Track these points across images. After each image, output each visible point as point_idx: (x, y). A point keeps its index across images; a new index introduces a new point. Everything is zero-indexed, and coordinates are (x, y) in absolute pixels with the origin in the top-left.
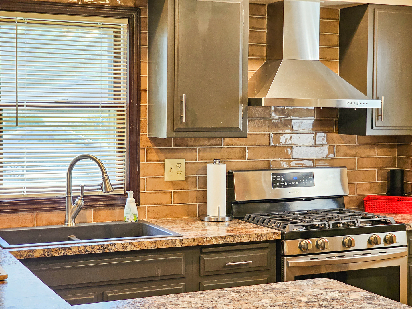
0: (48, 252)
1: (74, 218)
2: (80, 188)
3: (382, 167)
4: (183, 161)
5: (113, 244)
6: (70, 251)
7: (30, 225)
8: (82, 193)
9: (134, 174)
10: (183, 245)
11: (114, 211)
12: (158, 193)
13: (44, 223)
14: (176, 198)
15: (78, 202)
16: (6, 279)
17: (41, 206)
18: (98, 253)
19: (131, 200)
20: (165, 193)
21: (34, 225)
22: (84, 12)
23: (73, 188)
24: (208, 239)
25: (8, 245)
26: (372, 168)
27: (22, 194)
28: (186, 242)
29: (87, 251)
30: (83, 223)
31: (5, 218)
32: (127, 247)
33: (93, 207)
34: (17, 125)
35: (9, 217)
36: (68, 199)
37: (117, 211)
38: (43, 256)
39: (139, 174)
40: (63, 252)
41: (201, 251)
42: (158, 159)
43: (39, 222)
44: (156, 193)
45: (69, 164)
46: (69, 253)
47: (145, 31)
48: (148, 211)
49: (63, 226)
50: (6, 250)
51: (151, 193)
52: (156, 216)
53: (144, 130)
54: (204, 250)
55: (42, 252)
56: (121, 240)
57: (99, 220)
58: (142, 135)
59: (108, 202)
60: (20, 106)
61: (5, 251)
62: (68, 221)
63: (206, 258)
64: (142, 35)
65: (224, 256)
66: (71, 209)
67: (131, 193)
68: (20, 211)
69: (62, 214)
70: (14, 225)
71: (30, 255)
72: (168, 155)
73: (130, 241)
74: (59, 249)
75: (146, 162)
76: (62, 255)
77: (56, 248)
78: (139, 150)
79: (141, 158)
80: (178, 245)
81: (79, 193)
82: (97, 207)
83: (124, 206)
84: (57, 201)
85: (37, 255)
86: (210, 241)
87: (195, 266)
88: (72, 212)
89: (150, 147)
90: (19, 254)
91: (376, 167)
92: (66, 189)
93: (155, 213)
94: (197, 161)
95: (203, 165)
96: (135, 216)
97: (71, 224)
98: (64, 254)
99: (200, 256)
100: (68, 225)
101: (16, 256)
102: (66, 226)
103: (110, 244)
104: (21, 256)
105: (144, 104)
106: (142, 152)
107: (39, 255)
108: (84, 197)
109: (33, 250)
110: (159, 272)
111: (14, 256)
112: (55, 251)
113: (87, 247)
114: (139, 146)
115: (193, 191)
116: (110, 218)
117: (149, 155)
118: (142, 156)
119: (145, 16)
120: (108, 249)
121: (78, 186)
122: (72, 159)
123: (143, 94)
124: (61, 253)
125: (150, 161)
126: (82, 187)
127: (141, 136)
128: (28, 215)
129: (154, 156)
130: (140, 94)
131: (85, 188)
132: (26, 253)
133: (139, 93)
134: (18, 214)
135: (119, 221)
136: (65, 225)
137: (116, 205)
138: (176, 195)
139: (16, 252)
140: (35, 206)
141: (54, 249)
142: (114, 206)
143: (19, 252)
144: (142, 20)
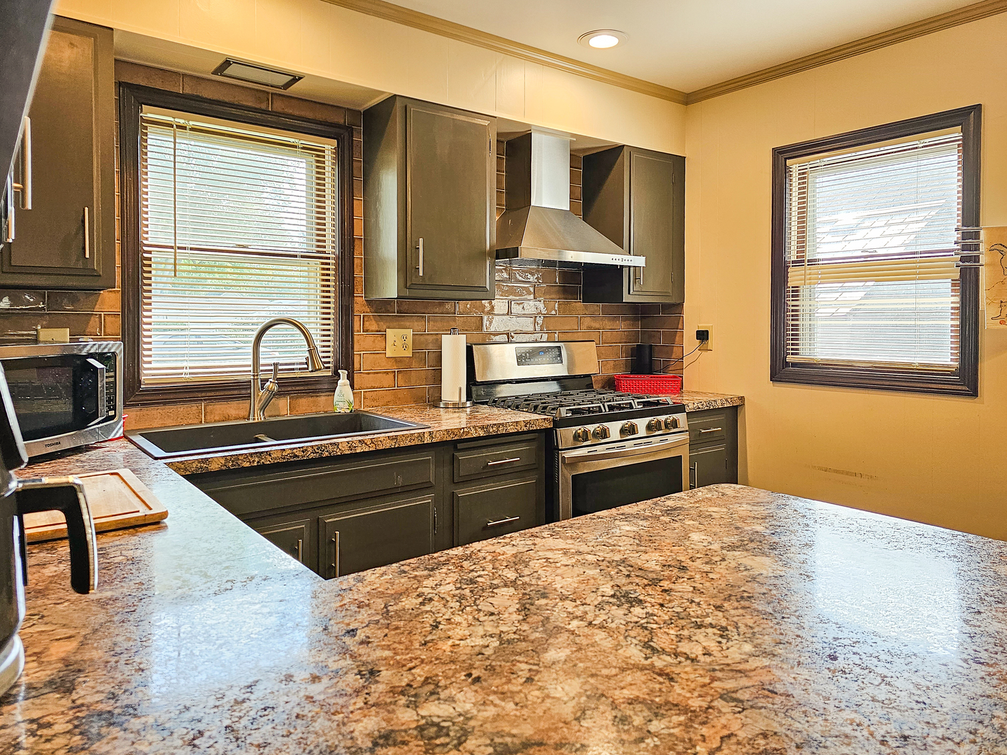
0: (233, 462)
1: (263, 408)
2: (272, 368)
3: (626, 342)
4: (410, 332)
5: (334, 443)
6: (269, 458)
7: (196, 421)
8: (275, 374)
9: (347, 348)
10: (434, 440)
11: (319, 398)
12: (377, 373)
13: (217, 418)
14: (401, 380)
15: (269, 386)
16: (165, 520)
17: (212, 394)
18: (312, 458)
19: (343, 381)
20: (387, 373)
21: (201, 422)
22: (275, 123)
23: (261, 368)
24: (465, 430)
25: (161, 453)
26: (616, 343)
27: (183, 376)
28: (438, 435)
29: (296, 456)
30: (275, 416)
31: (155, 412)
32: (355, 447)
33: (289, 394)
34: (175, 275)
35: (161, 411)
36: (254, 382)
37: (322, 399)
38: (224, 468)
39: (353, 348)
40: (257, 459)
41: (455, 447)
42: (377, 329)
43: (208, 418)
44: (375, 373)
45: (255, 333)
46: (267, 461)
47: (359, 158)
48: (364, 398)
49: (246, 422)
50: (159, 460)
51: (369, 374)
52: (374, 404)
53: (359, 290)
54: (460, 446)
55: (223, 462)
56: (345, 437)
57: (297, 411)
58: (357, 296)
59: (310, 387)
60: (179, 248)
61: (158, 463)
62: (254, 413)
63: (462, 457)
64: (355, 164)
65: (485, 453)
66: (259, 397)
67: (343, 373)
68: (180, 402)
69: (245, 404)
70: (169, 422)
71: (201, 467)
72: (391, 325)
73: (360, 438)
74: (251, 454)
75: (362, 333)
76: (255, 464)
77: (246, 454)
78: (353, 316)
79: (356, 327)
80: (427, 440)
81: (270, 376)
82: (295, 393)
83: (334, 391)
84: (237, 386)
85: (214, 467)
86: (468, 432)
87: (447, 469)
88: (260, 401)
89: (367, 312)
90: (183, 466)
91: (620, 343)
92: (251, 368)
93: (374, 400)
94: (427, 332)
95: (435, 337)
96: (350, 403)
97: (258, 417)
98: (258, 462)
99: (453, 454)
100: (254, 419)
101: (177, 470)
102: (251, 421)
103: (331, 444)
104: (186, 469)
105: (358, 256)
106: (356, 319)
107: (217, 466)
108: (278, 379)
109: (207, 459)
110: (400, 481)
111: (175, 471)
112: (245, 458)
113: (295, 451)
114: (353, 311)
115: (421, 371)
116: (313, 408)
117: (367, 324)
118: (357, 325)
119: (359, 139)
120: (327, 451)
121: (271, 365)
122: (260, 327)
123: (357, 242)
124: (254, 461)
125: (367, 331)
126: (276, 365)
127: (355, 298)
128: (193, 408)
129: (373, 326)
130: (354, 242)
131: (280, 367)
132: (194, 465)
133: (352, 240)
134: (175, 407)
135: (326, 412)
136: (249, 419)
137: (321, 391)
138: (400, 376)
139: (177, 464)
140: (203, 394)
141: (242, 455)
142: (318, 392)
143: (181, 462)
144: (354, 142)
